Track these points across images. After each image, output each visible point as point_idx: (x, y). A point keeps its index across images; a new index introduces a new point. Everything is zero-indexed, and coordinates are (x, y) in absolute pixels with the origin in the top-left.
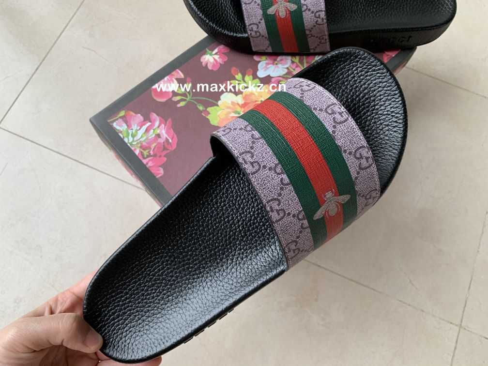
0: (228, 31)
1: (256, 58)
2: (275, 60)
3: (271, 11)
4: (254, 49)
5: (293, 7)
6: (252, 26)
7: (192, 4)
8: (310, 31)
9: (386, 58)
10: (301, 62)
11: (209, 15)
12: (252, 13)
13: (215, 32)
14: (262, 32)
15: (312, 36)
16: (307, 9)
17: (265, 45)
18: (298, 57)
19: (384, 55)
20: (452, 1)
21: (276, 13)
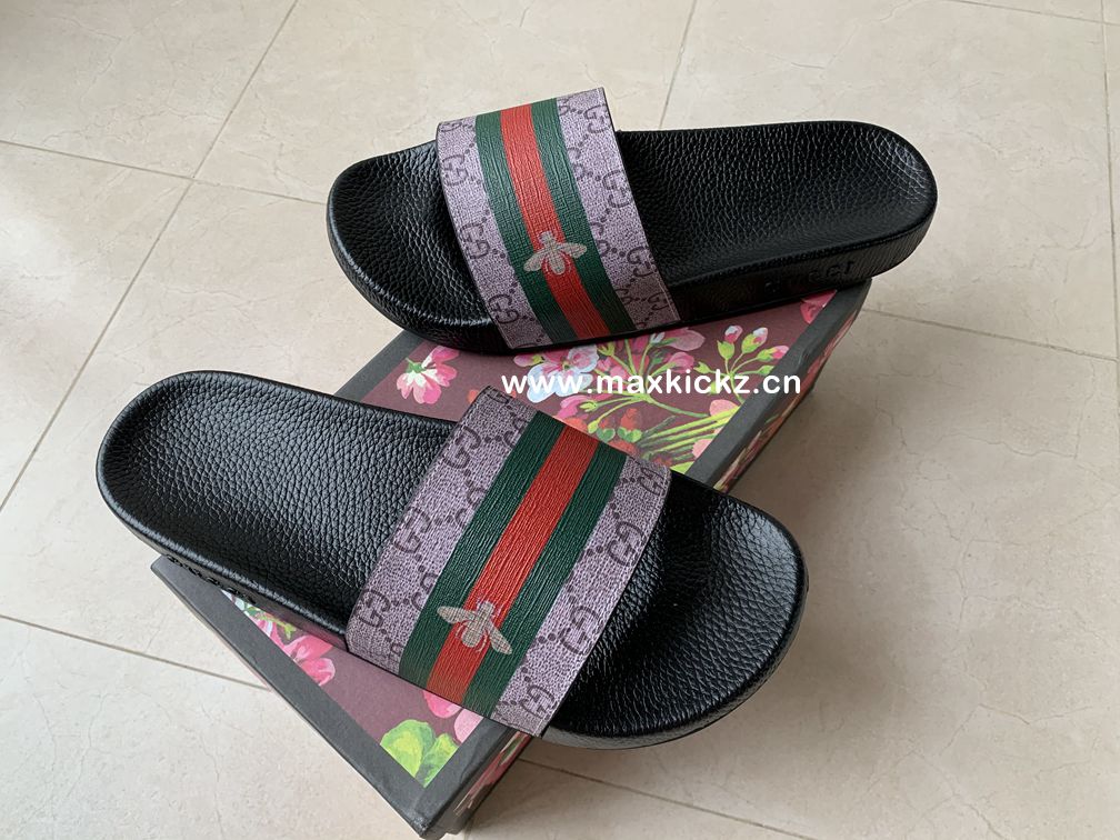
0: (447, 317)
1: (520, 361)
2: (563, 359)
3: (532, 264)
4: (511, 345)
5: (578, 250)
6: (497, 300)
7: (360, 270)
8: (627, 291)
9: (809, 313)
10: (621, 354)
11: (399, 290)
12: (494, 276)
13: (420, 322)
14: (520, 310)
15: (632, 299)
16: (608, 248)
17: (535, 334)
18: (611, 345)
19: (802, 307)
20: (922, 175)
21: (543, 267)
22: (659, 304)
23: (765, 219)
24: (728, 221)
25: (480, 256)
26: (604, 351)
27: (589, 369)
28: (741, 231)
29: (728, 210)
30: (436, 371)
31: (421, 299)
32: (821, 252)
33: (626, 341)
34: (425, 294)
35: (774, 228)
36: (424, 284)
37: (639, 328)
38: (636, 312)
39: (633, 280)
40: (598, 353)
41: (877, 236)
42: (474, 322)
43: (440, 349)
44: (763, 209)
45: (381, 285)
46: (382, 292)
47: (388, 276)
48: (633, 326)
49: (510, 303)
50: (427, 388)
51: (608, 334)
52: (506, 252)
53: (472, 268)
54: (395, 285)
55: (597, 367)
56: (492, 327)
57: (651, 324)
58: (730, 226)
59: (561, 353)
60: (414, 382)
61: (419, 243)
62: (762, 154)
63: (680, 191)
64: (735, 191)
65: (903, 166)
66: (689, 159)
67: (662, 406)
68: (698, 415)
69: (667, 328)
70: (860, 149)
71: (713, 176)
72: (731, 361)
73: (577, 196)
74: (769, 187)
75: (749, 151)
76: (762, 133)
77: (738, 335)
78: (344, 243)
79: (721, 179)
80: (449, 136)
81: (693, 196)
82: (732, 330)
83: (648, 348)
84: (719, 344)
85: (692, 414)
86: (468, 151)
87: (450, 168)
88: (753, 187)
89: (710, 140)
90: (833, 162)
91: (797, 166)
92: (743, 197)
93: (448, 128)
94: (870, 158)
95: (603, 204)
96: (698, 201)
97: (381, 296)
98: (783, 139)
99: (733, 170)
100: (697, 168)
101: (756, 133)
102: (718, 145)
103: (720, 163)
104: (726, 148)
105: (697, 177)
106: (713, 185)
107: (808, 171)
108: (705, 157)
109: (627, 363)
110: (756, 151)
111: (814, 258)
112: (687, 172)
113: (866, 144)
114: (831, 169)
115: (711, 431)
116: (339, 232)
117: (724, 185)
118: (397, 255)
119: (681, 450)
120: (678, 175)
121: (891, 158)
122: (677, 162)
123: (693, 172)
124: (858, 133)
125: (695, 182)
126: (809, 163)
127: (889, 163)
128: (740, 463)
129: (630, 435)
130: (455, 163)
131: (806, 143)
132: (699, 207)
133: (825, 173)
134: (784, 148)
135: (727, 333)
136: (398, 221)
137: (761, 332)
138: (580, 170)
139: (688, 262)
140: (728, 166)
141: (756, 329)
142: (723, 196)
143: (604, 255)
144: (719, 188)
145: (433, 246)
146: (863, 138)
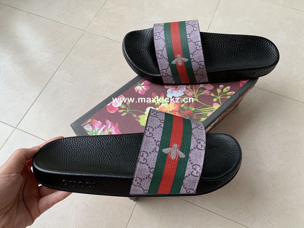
0: (150, 73)
1: (166, 87)
2: (177, 88)
3: (174, 62)
4: (164, 82)
5: (186, 60)
6: (163, 70)
7: (129, 59)
8: (196, 72)
9: (241, 84)
10: (192, 88)
11: (138, 65)
12: (163, 64)
13: (143, 74)
14: (169, 74)
15: (197, 74)
16: (194, 61)
17: (171, 80)
18: (189, 86)
19: (240, 82)
20: (276, 52)
21: (176, 63)
22: (204, 77)
23: (233, 59)
24: (224, 58)
25: (161, 59)
26: (188, 87)
27: (183, 91)
28: (227, 61)
29: (224, 55)
30: (145, 86)
31: (144, 68)
32: (247, 69)
33: (194, 85)
34: (145, 67)
35: (235, 61)
36: (145, 64)
37: (197, 82)
38: (198, 78)
39: (199, 69)
40: (186, 87)
41: (262, 67)
42: (156, 75)
43: (146, 81)
44: (233, 56)
45: (134, 63)
46: (134, 65)
47: (136, 61)
48: (196, 81)
49: (166, 71)
50: (142, 91)
51: (189, 83)
52: (167, 58)
53: (158, 61)
54: (138, 63)
55: (185, 91)
56: (161, 77)
57: (201, 82)
58: (224, 59)
59: (176, 86)
60: (139, 89)
61: (145, 54)
62: (235, 42)
63: (212, 49)
64: (227, 51)
65: (271, 50)
66: (216, 41)
67: (201, 103)
68: (210, 106)
69: (204, 83)
70: (261, 44)
71: (222, 46)
72: (220, 94)
73: (188, 46)
74: (236, 51)
75: (232, 41)
76: (236, 36)
77: (222, 88)
78: (126, 51)
79: (223, 47)
80: (157, 27)
81: (216, 50)
82: (221, 86)
83: (199, 88)
84: (217, 89)
85: (208, 106)
86: (161, 32)
87: (156, 35)
88: (231, 50)
89: (222, 37)
90: (253, 46)
91: (244, 46)
92: (229, 52)
93: (156, 25)
94: (263, 46)
95: (194, 49)
96: (217, 52)
97: (134, 66)
98: (241, 39)
99: (227, 45)
100: (218, 43)
101: (234, 36)
102: (224, 38)
103: (224, 43)
104: (226, 39)
105: (217, 46)
106: (221, 48)
107: (246, 48)
108: (220, 41)
109: (193, 91)
110: (233, 41)
111: (245, 70)
112: (215, 44)
113: (262, 43)
114: (252, 48)
115: (213, 111)
116: (125, 48)
117: (224, 49)
118: (139, 56)
119: (204, 114)
120: (213, 44)
121: (268, 47)
122: (213, 41)
123: (217, 44)
124: (261, 40)
125: (217, 47)
126: (247, 46)
127: (268, 48)
128: (218, 120)
129: (192, 109)
130: (158, 34)
131: (247, 41)
132: (217, 53)
133: (251, 49)
134: (241, 41)
135: (220, 86)
136: (140, 47)
137: (229, 87)
138: (189, 40)
139: (212, 67)
140: (226, 44)
141: (227, 86)
142: (223, 51)
143: (192, 62)
144: (223, 49)
145: (148, 55)
146: (262, 41)
